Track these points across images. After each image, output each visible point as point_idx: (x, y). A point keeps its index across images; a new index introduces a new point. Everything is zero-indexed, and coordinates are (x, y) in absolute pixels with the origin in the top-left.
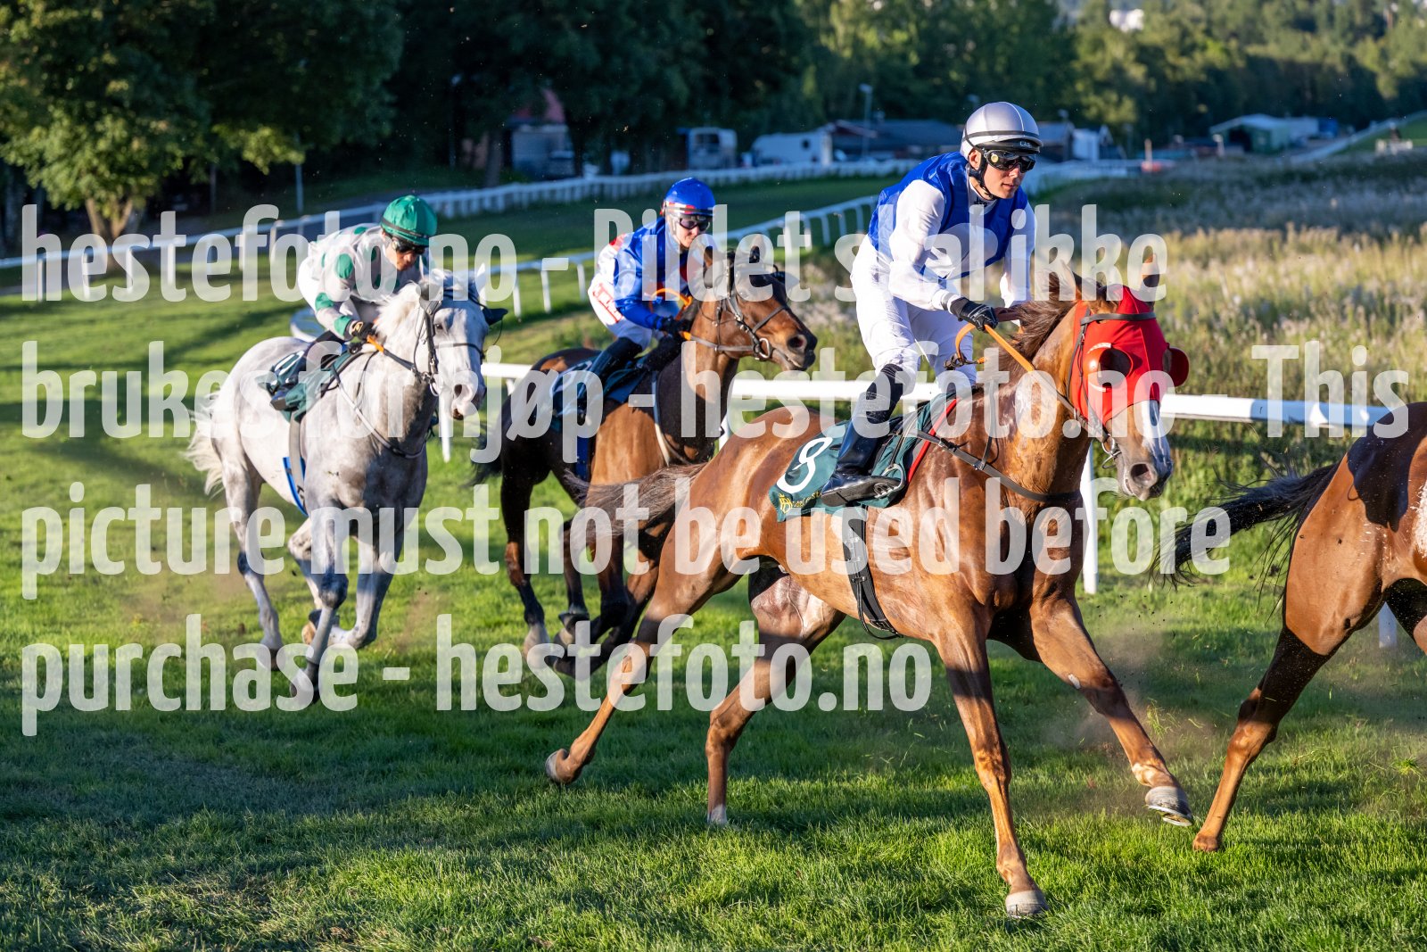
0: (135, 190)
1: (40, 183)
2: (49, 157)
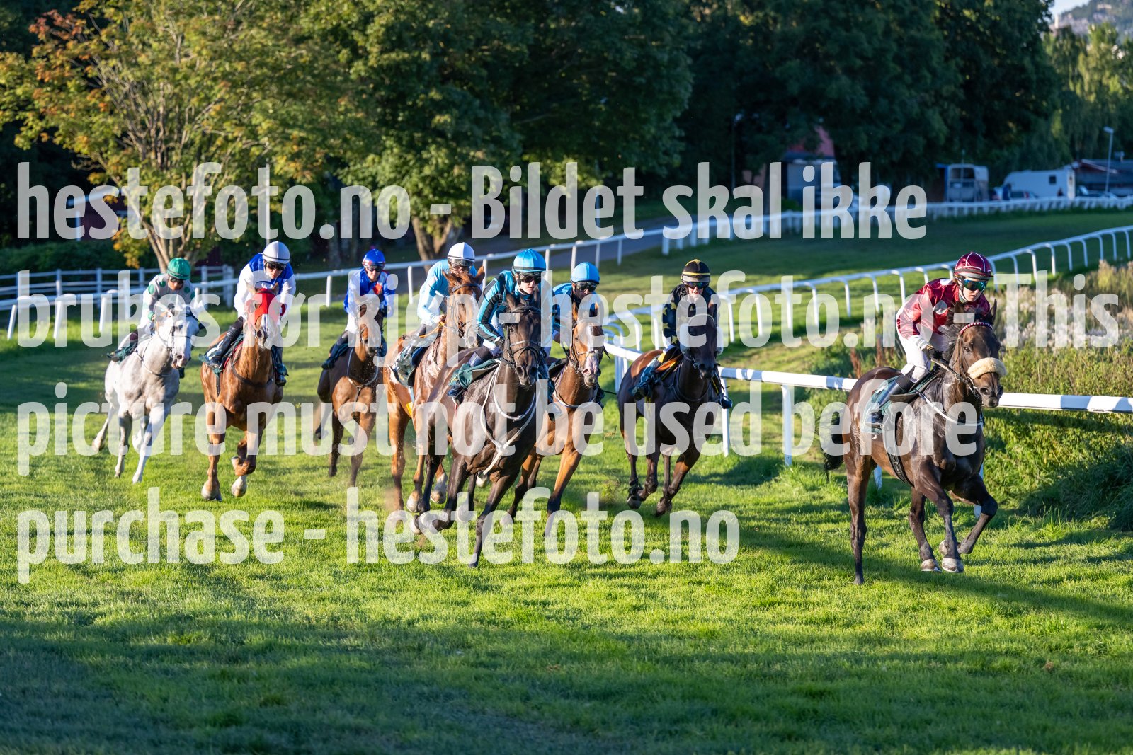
0: (455, 211)
2: (381, 180)
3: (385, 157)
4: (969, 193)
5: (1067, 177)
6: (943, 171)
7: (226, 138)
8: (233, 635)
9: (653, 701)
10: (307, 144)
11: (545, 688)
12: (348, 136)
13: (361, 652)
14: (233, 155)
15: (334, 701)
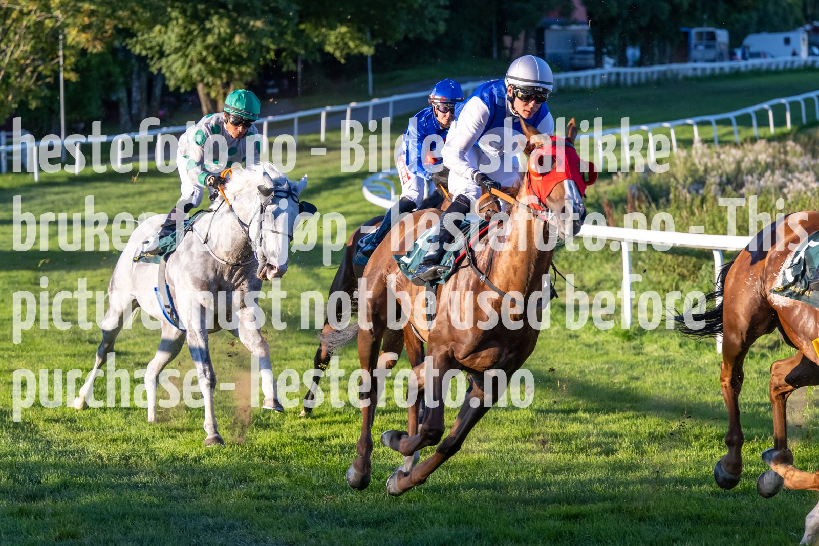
0: (237, 76)
1: (160, 69)
2: (167, 49)
3: (170, 27)
4: (711, 54)
5: (800, 39)
6: (687, 35)
7: (21, 12)
8: (30, 475)
9: (422, 527)
10: (97, 16)
11: (322, 517)
12: (136, 8)
13: (151, 488)
14: (28, 27)
15: (125, 534)
